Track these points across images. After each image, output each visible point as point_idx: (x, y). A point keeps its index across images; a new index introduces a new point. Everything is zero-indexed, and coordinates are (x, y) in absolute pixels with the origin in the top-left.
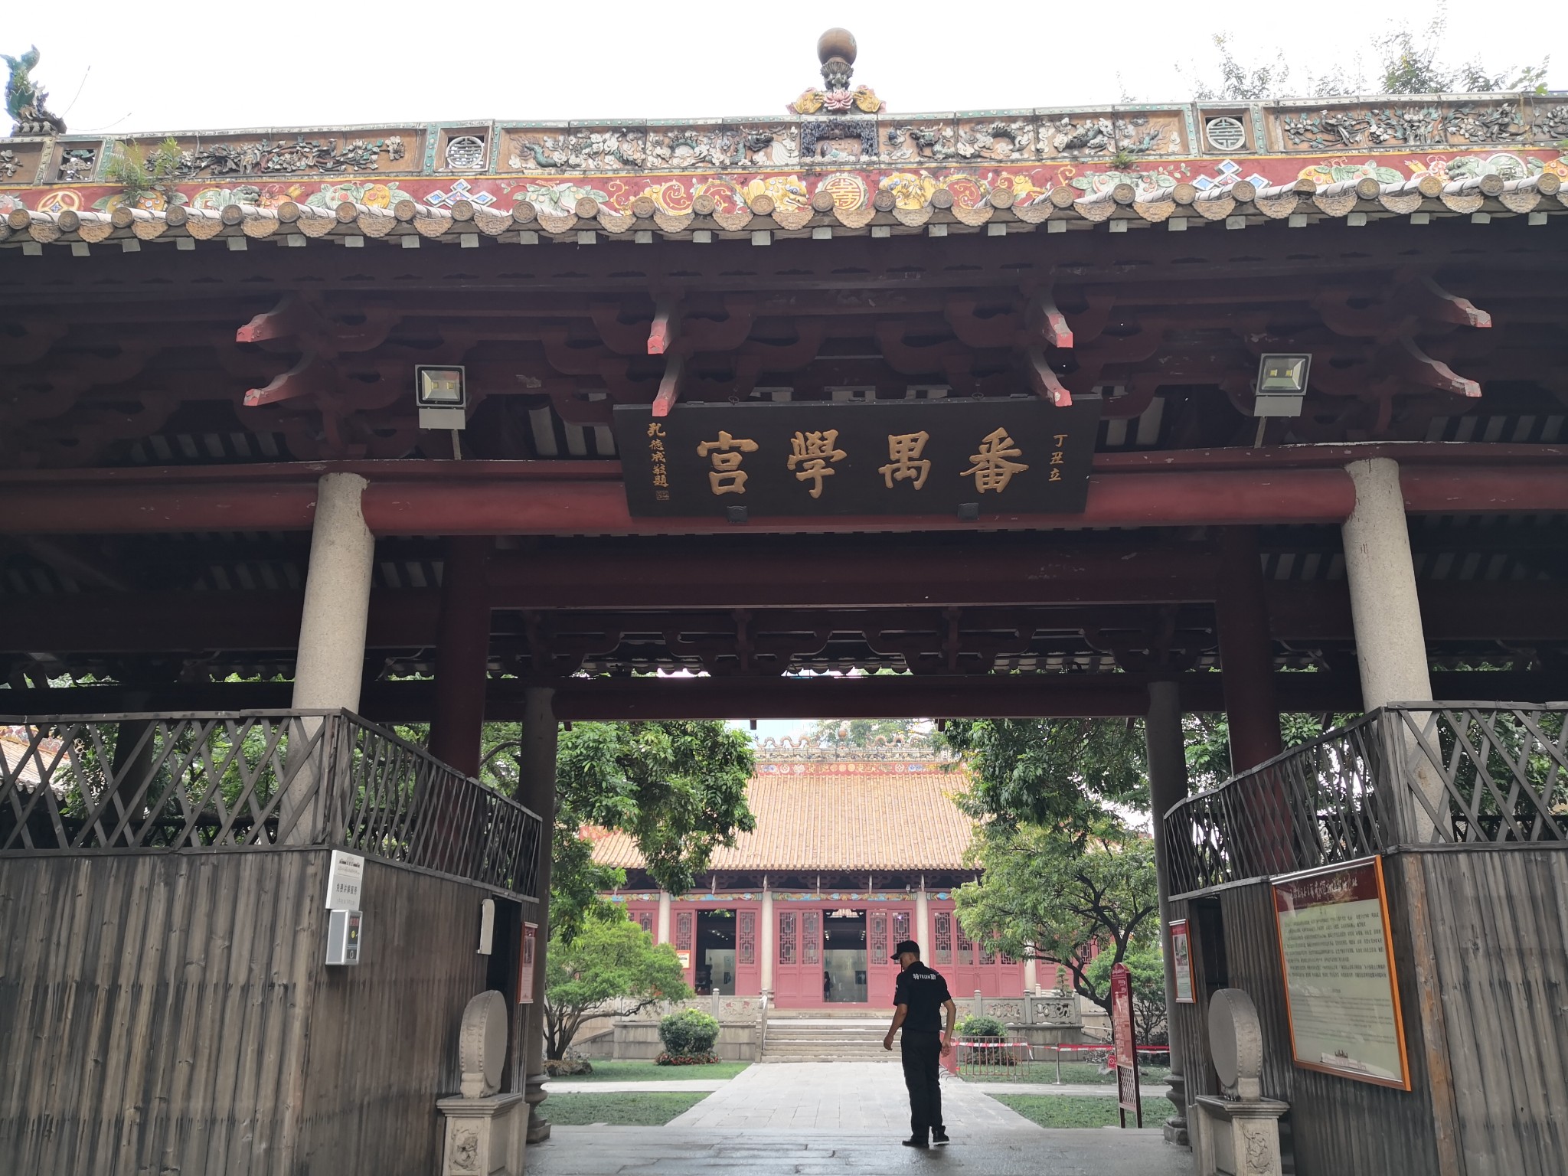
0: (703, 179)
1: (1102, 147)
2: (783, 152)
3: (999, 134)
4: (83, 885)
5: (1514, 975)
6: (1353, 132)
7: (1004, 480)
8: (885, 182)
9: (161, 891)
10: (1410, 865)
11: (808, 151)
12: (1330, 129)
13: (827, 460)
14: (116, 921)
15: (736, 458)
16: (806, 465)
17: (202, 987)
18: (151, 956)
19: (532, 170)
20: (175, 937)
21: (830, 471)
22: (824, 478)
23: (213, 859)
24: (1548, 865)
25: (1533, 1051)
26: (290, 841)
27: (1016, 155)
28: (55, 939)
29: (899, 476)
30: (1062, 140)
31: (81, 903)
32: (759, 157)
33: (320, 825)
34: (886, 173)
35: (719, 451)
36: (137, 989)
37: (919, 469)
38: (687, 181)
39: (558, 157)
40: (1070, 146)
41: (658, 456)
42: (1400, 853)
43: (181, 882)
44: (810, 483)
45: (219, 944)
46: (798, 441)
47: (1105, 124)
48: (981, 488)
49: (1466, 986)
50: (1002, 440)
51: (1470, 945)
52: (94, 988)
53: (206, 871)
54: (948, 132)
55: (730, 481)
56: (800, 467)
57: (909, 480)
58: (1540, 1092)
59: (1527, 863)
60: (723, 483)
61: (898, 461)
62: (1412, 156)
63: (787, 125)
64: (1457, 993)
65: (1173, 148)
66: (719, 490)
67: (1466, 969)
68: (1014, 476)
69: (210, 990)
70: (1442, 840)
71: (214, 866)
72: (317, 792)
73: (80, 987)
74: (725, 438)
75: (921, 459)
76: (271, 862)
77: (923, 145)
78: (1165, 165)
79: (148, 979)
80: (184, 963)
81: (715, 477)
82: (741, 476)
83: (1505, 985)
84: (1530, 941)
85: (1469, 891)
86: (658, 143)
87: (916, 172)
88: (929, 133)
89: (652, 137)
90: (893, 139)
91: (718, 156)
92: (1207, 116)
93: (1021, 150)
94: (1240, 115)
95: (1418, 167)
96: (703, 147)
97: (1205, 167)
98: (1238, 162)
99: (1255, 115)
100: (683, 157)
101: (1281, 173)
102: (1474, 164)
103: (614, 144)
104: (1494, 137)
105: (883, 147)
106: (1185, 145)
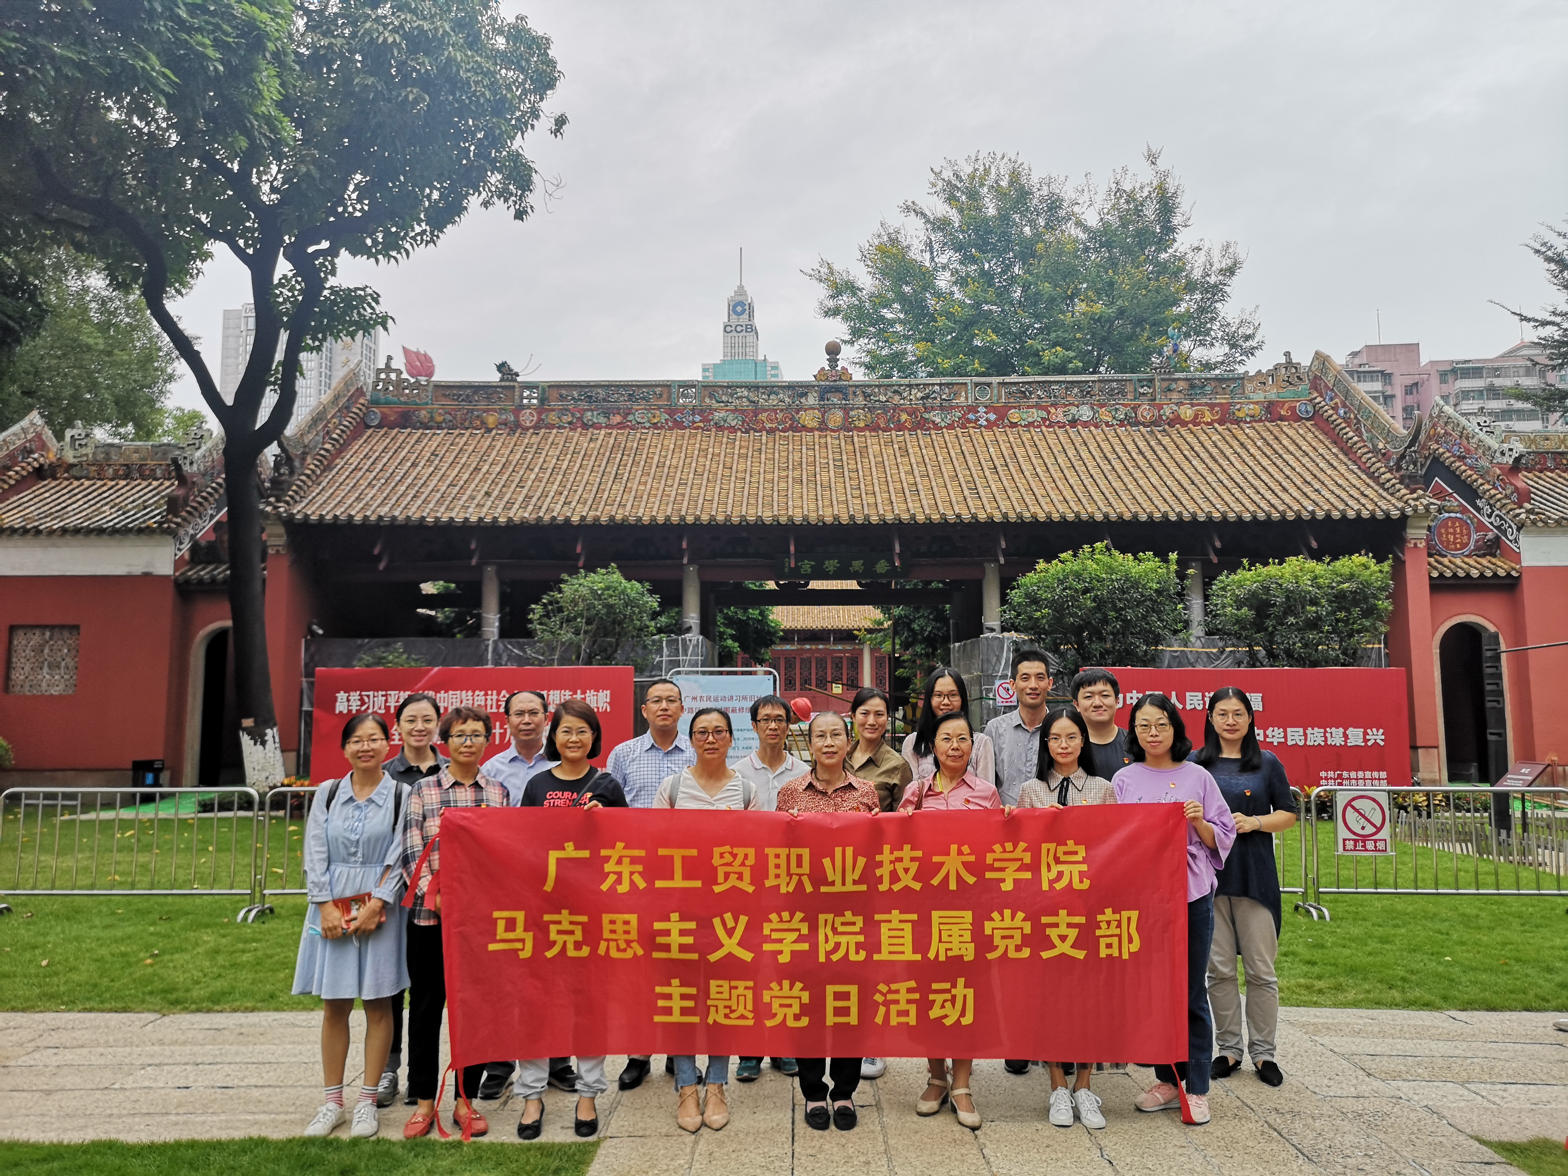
0: (782, 410)
1: (935, 398)
2: (812, 400)
3: (895, 392)
6: (1031, 393)
8: (852, 413)
11: (822, 399)
12: (1024, 392)
19: (715, 405)
21: (836, 568)
27: (902, 402)
30: (919, 395)
32: (803, 400)
34: (852, 409)
38: (775, 411)
39: (724, 398)
40: (922, 398)
46: (827, 562)
47: (937, 388)
48: (878, 572)
54: (876, 390)
55: (806, 570)
56: (827, 567)
57: (858, 571)
60: (803, 571)
62: (1052, 405)
63: (814, 386)
65: (962, 399)
74: (806, 562)
75: (861, 566)
77: (866, 396)
78: (958, 407)
86: (763, 393)
87: (863, 409)
88: (869, 391)
89: (761, 390)
90: (854, 393)
91: (787, 399)
92: (977, 385)
93: (904, 399)
94: (989, 385)
95: (1053, 410)
96: (781, 396)
97: (973, 409)
98: (986, 407)
99: (995, 385)
100: (774, 400)
101: (1001, 413)
102: (1074, 410)
103: (746, 393)
104: (1084, 397)
105: (851, 397)
106: (967, 398)
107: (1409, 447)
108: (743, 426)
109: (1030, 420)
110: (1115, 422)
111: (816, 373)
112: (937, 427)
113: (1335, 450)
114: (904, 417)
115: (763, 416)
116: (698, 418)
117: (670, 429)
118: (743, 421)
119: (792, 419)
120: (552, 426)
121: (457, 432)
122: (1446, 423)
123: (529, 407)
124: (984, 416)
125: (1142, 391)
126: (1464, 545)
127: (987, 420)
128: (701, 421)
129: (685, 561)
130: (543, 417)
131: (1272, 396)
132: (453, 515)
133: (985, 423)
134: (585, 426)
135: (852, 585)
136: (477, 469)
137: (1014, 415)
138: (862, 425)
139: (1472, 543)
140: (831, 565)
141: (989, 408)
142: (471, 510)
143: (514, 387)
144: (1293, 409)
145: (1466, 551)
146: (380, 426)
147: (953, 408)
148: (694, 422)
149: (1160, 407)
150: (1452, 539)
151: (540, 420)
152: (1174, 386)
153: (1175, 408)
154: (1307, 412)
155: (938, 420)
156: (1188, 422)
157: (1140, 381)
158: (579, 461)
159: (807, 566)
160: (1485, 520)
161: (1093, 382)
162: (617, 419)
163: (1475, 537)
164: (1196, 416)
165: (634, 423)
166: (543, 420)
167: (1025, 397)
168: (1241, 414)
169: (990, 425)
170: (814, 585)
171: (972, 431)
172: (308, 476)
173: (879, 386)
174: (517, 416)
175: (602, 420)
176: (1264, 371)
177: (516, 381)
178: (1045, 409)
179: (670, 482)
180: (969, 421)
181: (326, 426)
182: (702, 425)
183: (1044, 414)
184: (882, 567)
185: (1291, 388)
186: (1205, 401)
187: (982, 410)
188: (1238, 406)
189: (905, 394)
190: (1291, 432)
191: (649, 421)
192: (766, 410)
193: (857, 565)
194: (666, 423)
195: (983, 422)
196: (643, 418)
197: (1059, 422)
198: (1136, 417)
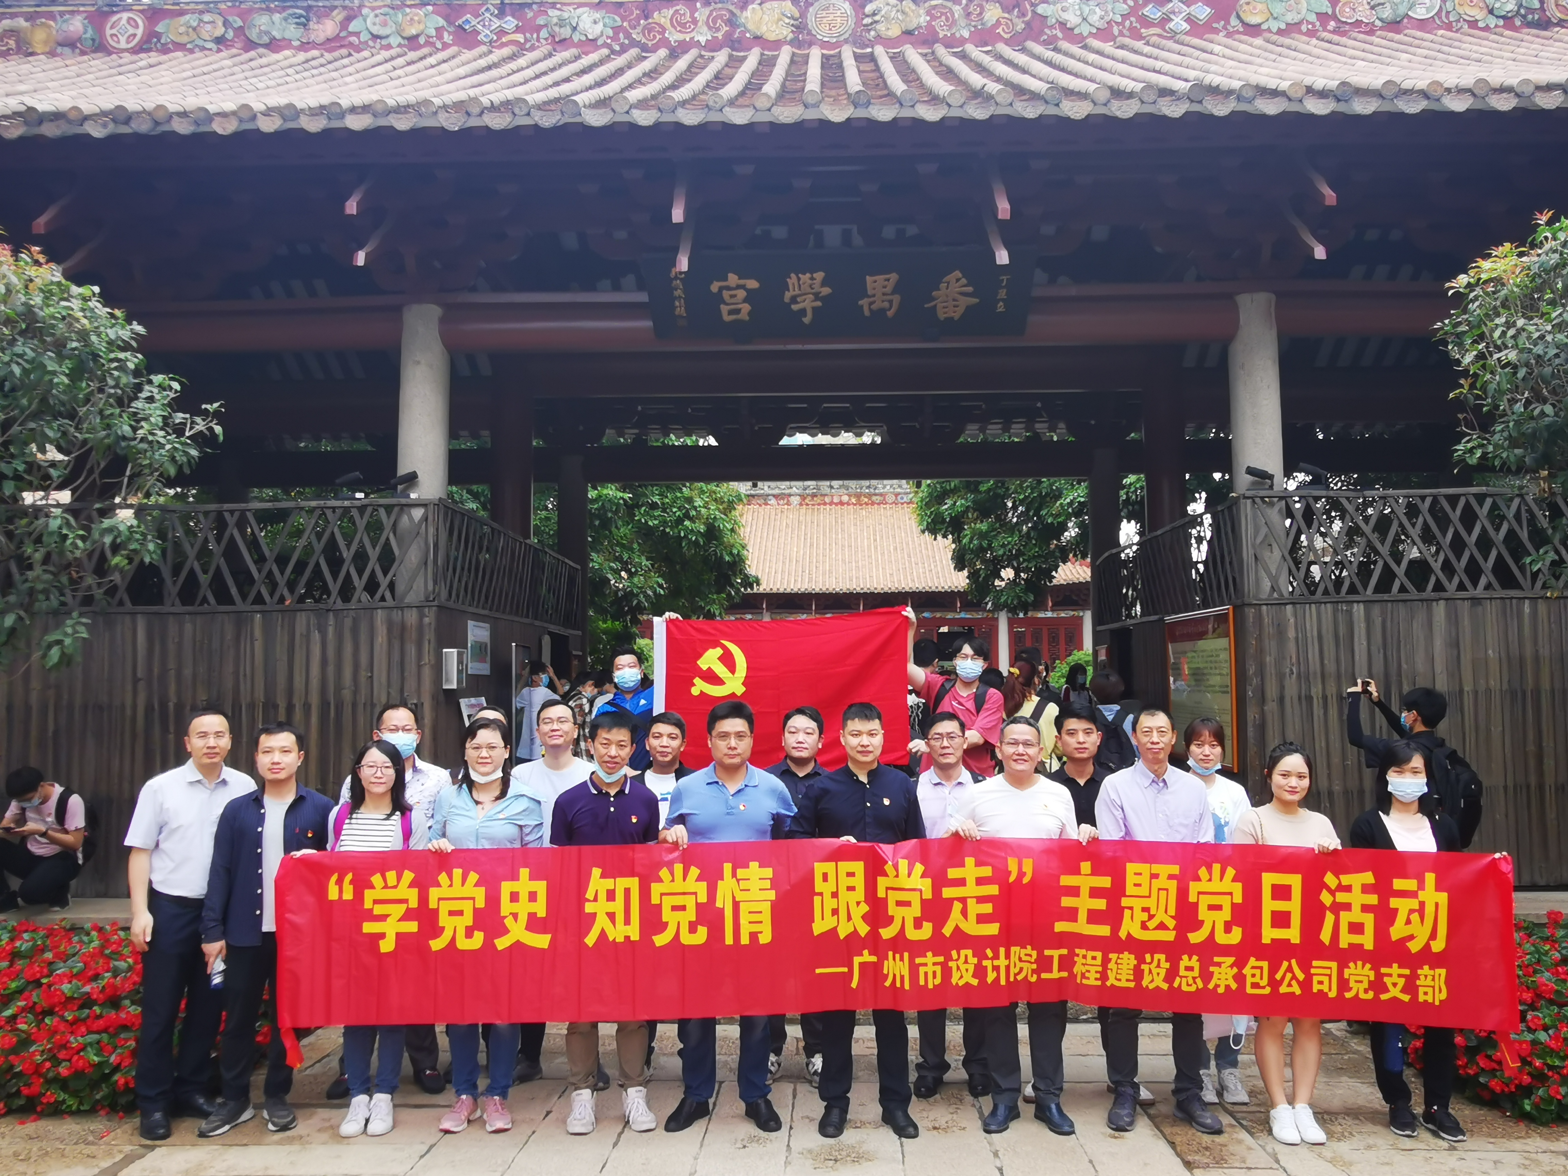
4: (258, 633)
5: (1316, 691)
7: (960, 310)
8: (871, 6)
9: (316, 636)
10: (1250, 612)
13: (817, 296)
14: (285, 658)
15: (741, 294)
16: (799, 299)
17: (354, 705)
18: (315, 682)
20: (331, 669)
21: (819, 304)
22: (814, 309)
23: (352, 613)
24: (1350, 613)
25: (1323, 744)
26: (408, 600)
28: (242, 673)
29: (873, 307)
31: (258, 645)
33: (430, 587)
34: (871, 1)
35: (728, 288)
36: (307, 707)
37: (891, 302)
38: (692, 6)
41: (678, 293)
42: (1244, 605)
43: (331, 630)
44: (803, 312)
45: (363, 674)
46: (792, 280)
48: (942, 316)
49: (1281, 700)
50: (958, 280)
51: (1288, 670)
52: (276, 707)
53: (348, 622)
55: (738, 311)
56: (794, 299)
57: (883, 311)
58: (1326, 771)
59: (1335, 612)
60: (731, 312)
61: (874, 296)
64: (1275, 704)
66: (727, 318)
67: (1282, 688)
68: (969, 308)
69: (360, 708)
70: (1275, 595)
71: (354, 619)
72: (426, 563)
73: (265, 705)
74: (733, 279)
75: (893, 293)
76: (396, 616)
79: (315, 700)
80: (339, 688)
81: (724, 309)
82: (746, 308)
83: (1309, 698)
84: (1331, 667)
85: (1291, 634)
108: (615, 38)
109: (1290, 18)
110: (1491, 23)
112: (1071, 35)
114: (994, 13)
115: (663, 17)
116: (511, 25)
117: (446, 46)
118: (617, 30)
119: (732, 22)
120: (178, 48)
124: (1182, 11)
127: (1189, 20)
128: (518, 29)
130: (159, 28)
133: (1185, 26)
134: (248, 45)
137: (1253, 8)
138: (895, 30)
148: (502, 32)
151: (149, 33)
155: (1073, 19)
162: (327, 28)
165: (365, 37)
166: (158, 36)
169: (1197, 31)
171: (1154, 42)
174: (99, 28)
175: (292, 32)
180: (1146, 22)
182: (520, 38)
183: (1324, 6)
191: (399, 33)
192: (669, 4)
194: (440, 37)
195: (1179, 23)
196: (384, 24)
197: (1358, 23)
198: (1542, 9)
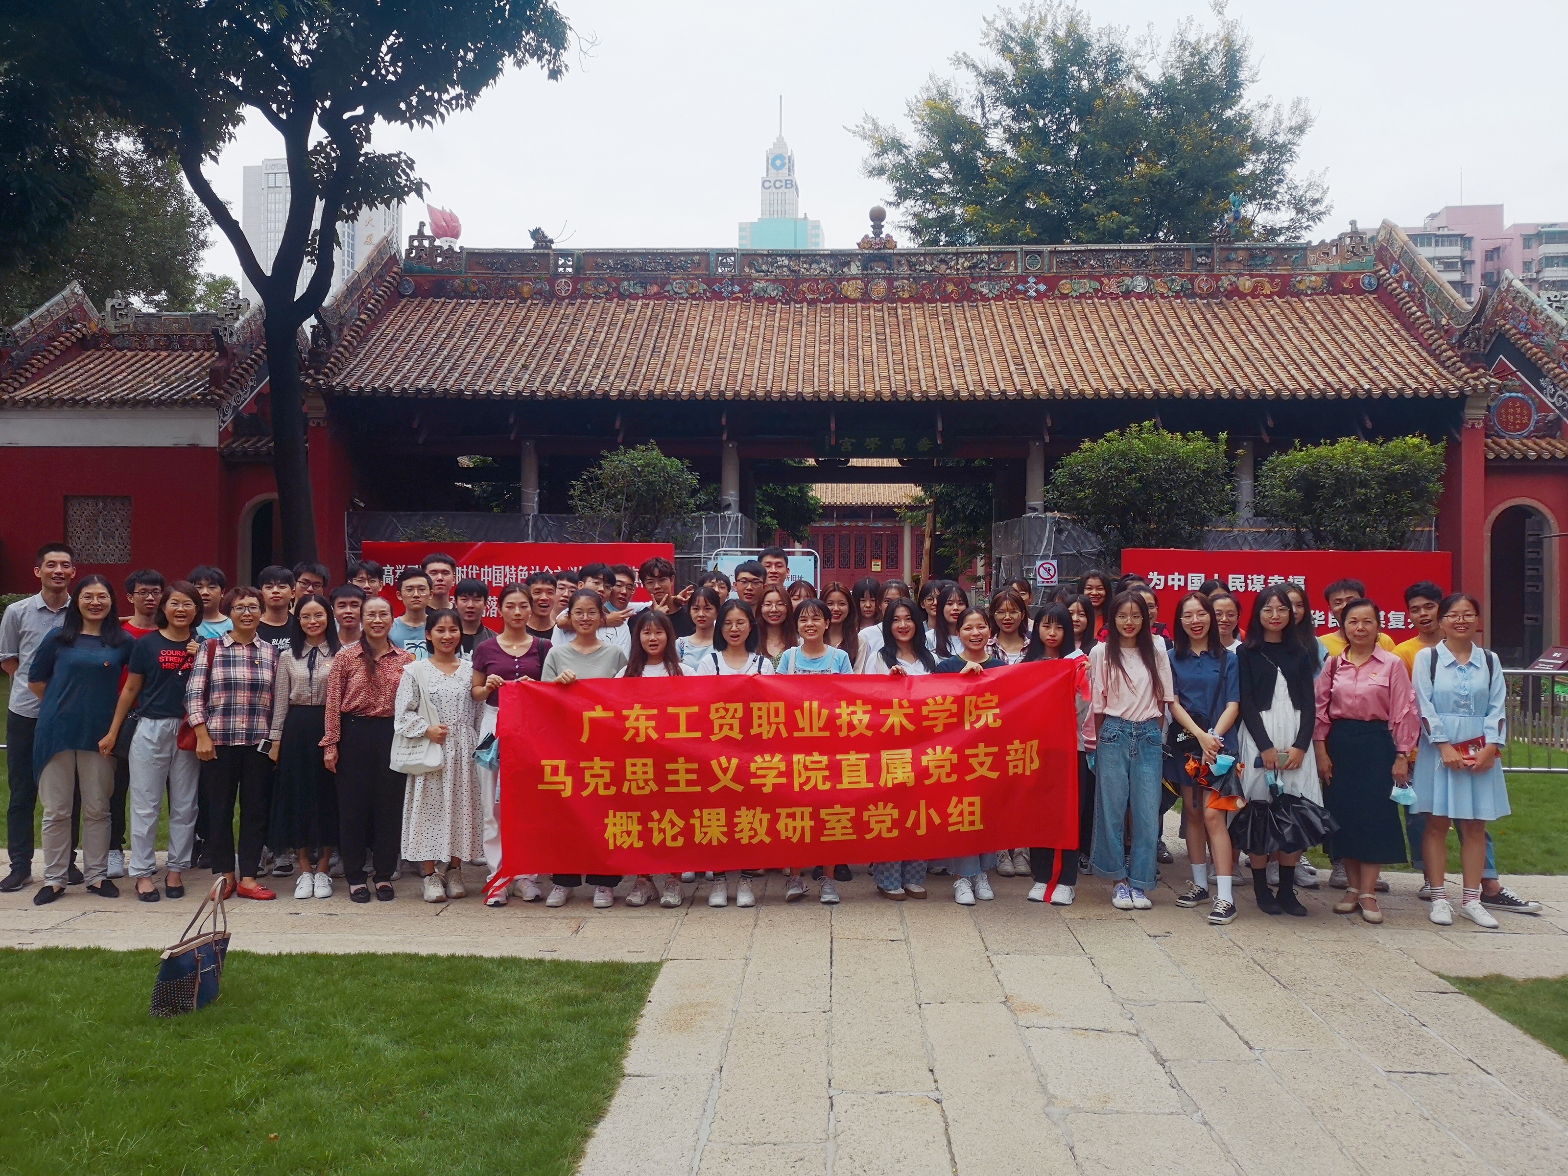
0: (823, 280)
1: (983, 268)
2: (854, 269)
3: (942, 261)
6: (1083, 263)
7: (927, 449)
8: (896, 284)
11: (865, 268)
12: (1076, 262)
19: (755, 274)
21: (876, 446)
27: (948, 271)
29: (896, 447)
30: (967, 264)
32: (846, 270)
34: (897, 279)
35: (845, 442)
38: (816, 281)
39: (764, 267)
40: (970, 268)
44: (871, 449)
46: (868, 440)
47: (985, 256)
48: (920, 450)
54: (922, 259)
55: (847, 448)
56: (867, 445)
57: (899, 449)
61: (896, 444)
62: (1105, 275)
63: (857, 255)
65: (1012, 269)
66: (843, 450)
68: (930, 448)
74: (847, 439)
75: (903, 444)
77: (911, 266)
78: (1007, 277)
82: (850, 447)
86: (805, 262)
87: (908, 279)
88: (914, 259)
89: (802, 259)
90: (899, 262)
91: (829, 269)
92: (1027, 253)
93: (951, 268)
94: (1040, 253)
95: (1106, 281)
96: (823, 265)
97: (1023, 279)
98: (1036, 277)
99: (1046, 254)
100: (815, 270)
101: (1052, 283)
102: (1127, 280)
103: (786, 262)
104: (1139, 266)
105: (895, 266)
106: (1016, 267)
107: (1473, 323)
108: (783, 297)
109: (1081, 291)
110: (1170, 294)
111: (859, 241)
112: (984, 298)
113: (1396, 326)
114: (950, 288)
115: (804, 287)
116: (737, 288)
117: (709, 299)
118: (784, 292)
119: (834, 289)
120: (589, 296)
121: (491, 301)
122: (1515, 298)
123: (564, 275)
124: (1034, 287)
125: (1199, 260)
126: (1524, 426)
127: (1037, 291)
128: (740, 292)
129: (725, 437)
130: (579, 286)
131: (1335, 267)
132: (491, 388)
133: (1034, 294)
134: (622, 297)
135: (894, 463)
136: (513, 341)
137: (1065, 286)
138: (906, 296)
139: (1532, 423)
140: (872, 442)
141: (1039, 279)
142: (508, 383)
143: (549, 254)
144: (1356, 282)
145: (1525, 432)
146: (413, 296)
147: (1002, 278)
148: (733, 293)
149: (1218, 278)
150: (1511, 419)
151: (575, 289)
152: (1233, 256)
153: (1234, 279)
154: (1370, 284)
155: (985, 291)
156: (1246, 295)
157: (1197, 250)
158: (616, 333)
159: (847, 443)
160: (1547, 401)
161: (1149, 250)
162: (654, 289)
163: (1535, 417)
164: (1255, 288)
165: (671, 293)
166: (579, 290)
167: (1078, 267)
168: (1301, 287)
169: (1040, 296)
170: (855, 462)
171: (1020, 303)
172: (345, 347)
173: (924, 255)
174: (552, 286)
175: (639, 290)
176: (1328, 241)
177: (550, 248)
178: (1098, 279)
179: (708, 357)
180: (1018, 292)
181: (361, 296)
182: (741, 295)
183: (1097, 285)
184: (924, 444)
185: (1355, 259)
186: (1265, 272)
187: (1032, 280)
188: (1299, 278)
189: (952, 264)
190: (1352, 306)
191: (687, 292)
192: (807, 281)
193: (898, 442)
194: (705, 294)
195: (1032, 293)
196: (680, 288)
197: (1112, 293)
198: (1193, 288)
